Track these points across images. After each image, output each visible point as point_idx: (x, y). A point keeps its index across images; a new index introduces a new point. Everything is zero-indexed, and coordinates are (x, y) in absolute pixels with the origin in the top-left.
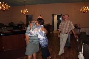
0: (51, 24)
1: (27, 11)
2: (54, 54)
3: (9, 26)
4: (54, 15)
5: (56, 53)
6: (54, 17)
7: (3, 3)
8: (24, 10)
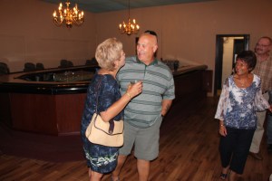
0: (212, 67)
1: (138, 27)
2: (201, 162)
3: (84, 69)
4: (225, 38)
5: (208, 158)
6: (225, 45)
7: (68, 4)
8: (127, 23)
